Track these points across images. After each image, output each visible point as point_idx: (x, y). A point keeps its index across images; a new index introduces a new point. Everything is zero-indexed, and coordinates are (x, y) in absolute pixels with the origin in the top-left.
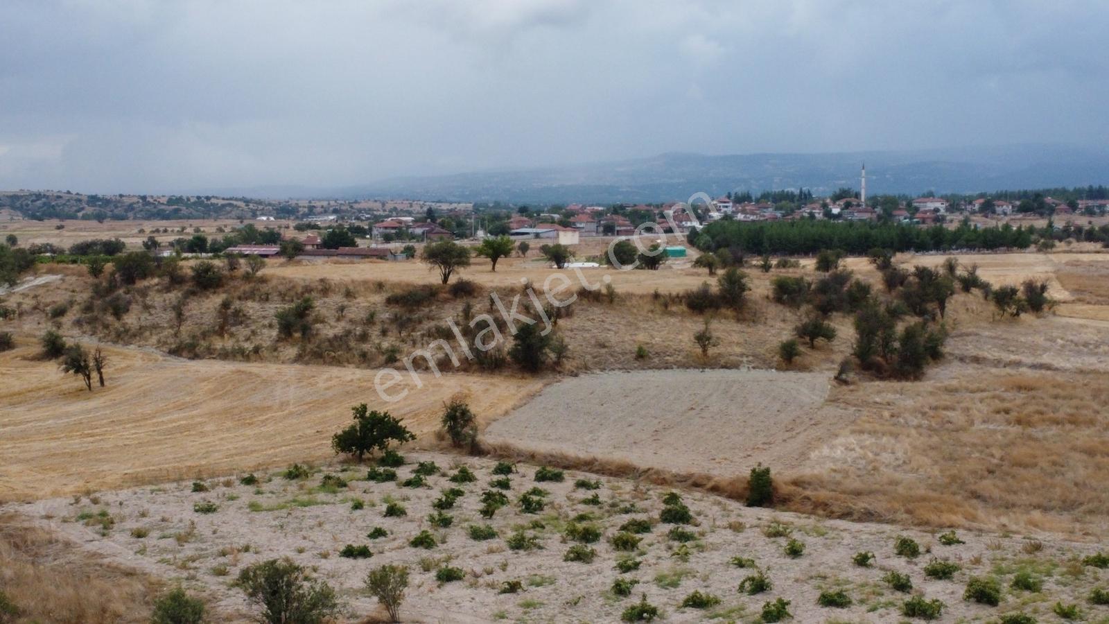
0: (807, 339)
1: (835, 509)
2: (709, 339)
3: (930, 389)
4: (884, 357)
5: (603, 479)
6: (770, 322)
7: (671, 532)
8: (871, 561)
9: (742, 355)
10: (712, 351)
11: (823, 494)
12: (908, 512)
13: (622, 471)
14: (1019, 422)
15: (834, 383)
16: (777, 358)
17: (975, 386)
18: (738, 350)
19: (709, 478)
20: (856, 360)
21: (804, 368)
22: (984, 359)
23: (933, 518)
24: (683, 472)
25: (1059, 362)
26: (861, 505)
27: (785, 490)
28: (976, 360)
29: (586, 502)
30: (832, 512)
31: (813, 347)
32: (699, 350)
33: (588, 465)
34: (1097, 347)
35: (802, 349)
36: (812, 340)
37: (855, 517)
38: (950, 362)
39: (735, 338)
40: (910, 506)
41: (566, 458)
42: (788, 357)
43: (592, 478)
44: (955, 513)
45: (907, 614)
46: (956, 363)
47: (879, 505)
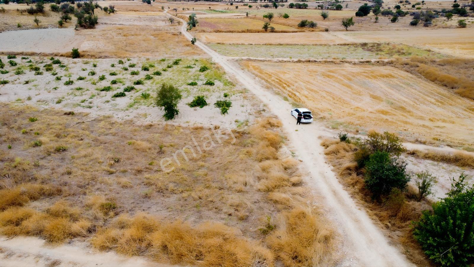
0: (64, 20)
1: (97, 56)
2: (38, 21)
3: (99, 30)
4: (85, 23)
5: (29, 56)
6: (53, 16)
7: (59, 66)
8: (115, 66)
9: (48, 25)
10: (39, 24)
11: (93, 53)
12: (115, 55)
13: (33, 54)
14: (124, 36)
15: (75, 30)
16: (58, 25)
17: (109, 29)
18: (47, 24)
19: (59, 53)
20: (79, 25)
21: (66, 27)
22: (108, 23)
23: (122, 56)
24: (51, 53)
25: (124, 23)
26: (103, 55)
27: (82, 54)
28: (106, 24)
29: (28, 62)
30: (96, 57)
31: (66, 22)
32: (36, 24)
33: (22, 54)
34: (131, 20)
35: (64, 23)
36: (66, 20)
37: (103, 58)
38: (100, 24)
39: (45, 21)
40: (115, 54)
41: (14, 53)
42: (61, 24)
43: (26, 57)
44: (126, 54)
45: (132, 75)
46: (101, 24)
47: (107, 54)
